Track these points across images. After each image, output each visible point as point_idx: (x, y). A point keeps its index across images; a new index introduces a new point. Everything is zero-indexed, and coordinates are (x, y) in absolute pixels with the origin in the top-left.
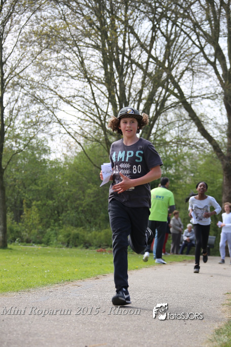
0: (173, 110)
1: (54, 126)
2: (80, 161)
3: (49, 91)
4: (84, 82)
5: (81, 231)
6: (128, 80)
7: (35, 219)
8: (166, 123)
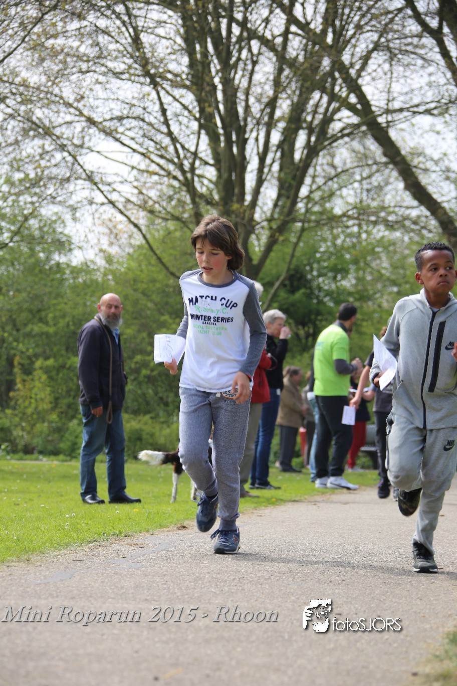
0: (346, 143)
1: (78, 187)
2: (140, 266)
3: (63, 108)
4: (142, 84)
5: (146, 424)
6: (243, 76)
7: (42, 399)
8: (333, 172)
